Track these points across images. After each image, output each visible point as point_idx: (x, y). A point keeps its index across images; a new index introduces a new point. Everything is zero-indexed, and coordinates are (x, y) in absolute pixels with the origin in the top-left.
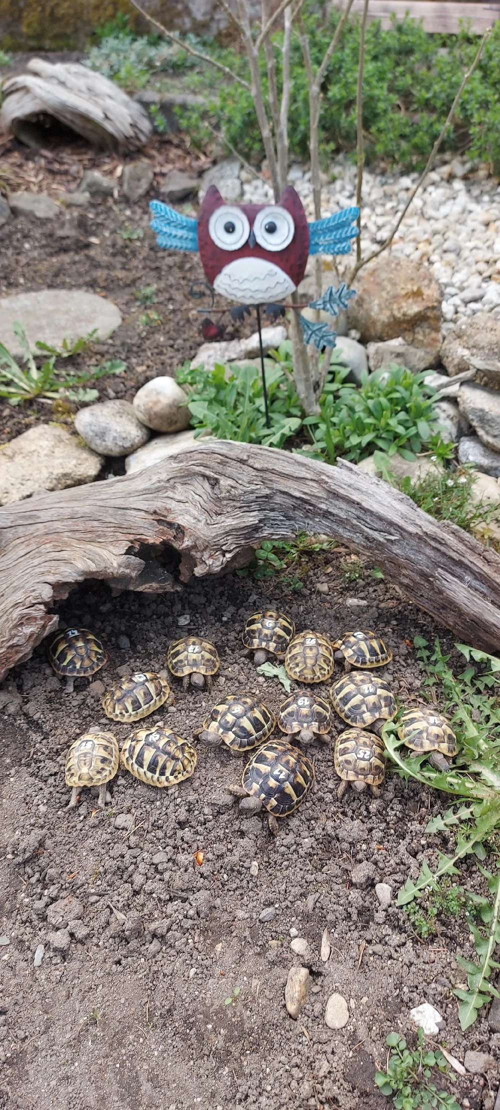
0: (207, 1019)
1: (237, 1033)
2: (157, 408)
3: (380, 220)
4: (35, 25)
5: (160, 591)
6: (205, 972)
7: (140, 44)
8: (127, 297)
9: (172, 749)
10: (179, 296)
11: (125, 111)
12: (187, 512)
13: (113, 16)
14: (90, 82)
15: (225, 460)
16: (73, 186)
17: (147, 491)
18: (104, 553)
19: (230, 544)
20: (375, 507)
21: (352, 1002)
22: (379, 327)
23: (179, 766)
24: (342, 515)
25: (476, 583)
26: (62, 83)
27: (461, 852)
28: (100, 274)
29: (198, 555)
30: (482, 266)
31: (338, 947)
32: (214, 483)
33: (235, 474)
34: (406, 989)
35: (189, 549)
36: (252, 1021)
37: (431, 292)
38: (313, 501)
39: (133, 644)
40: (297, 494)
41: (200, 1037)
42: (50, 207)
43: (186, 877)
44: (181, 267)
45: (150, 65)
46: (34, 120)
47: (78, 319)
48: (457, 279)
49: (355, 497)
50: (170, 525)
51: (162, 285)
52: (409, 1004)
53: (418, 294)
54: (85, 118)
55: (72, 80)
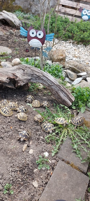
0: (8, 150)
1: (13, 153)
2: (16, 63)
3: (58, 46)
4: (5, 8)
5: (12, 88)
6: (9, 144)
7: (22, 13)
8: (13, 49)
9: (9, 110)
10: (22, 51)
11: (18, 22)
12: (19, 74)
13: (19, 9)
14: (13, 16)
15: (26, 67)
16: (7, 32)
17: (12, 70)
18: (3, 78)
19: (25, 81)
20: (50, 79)
21: (34, 151)
22: (55, 60)
23: (9, 113)
24: (45, 80)
25: (65, 95)
26: (8, 15)
27: (56, 132)
28: (9, 45)
29: (19, 82)
30: (73, 55)
31: (33, 143)
32: (24, 70)
33: (28, 70)
34: (43, 150)
35: (18, 80)
36: (16, 152)
37: (64, 55)
38: (40, 77)
39: (5, 97)
40: (38, 75)
41: (7, 153)
42: (2, 34)
43: (8, 129)
44: (24, 47)
45: (23, 17)
46: (2, 20)
47: (4, 50)
48: (69, 56)
49: (47, 77)
50: (15, 76)
51: (20, 48)
52: (43, 152)
53: (62, 55)
54: (11, 21)
55: (10, 15)
